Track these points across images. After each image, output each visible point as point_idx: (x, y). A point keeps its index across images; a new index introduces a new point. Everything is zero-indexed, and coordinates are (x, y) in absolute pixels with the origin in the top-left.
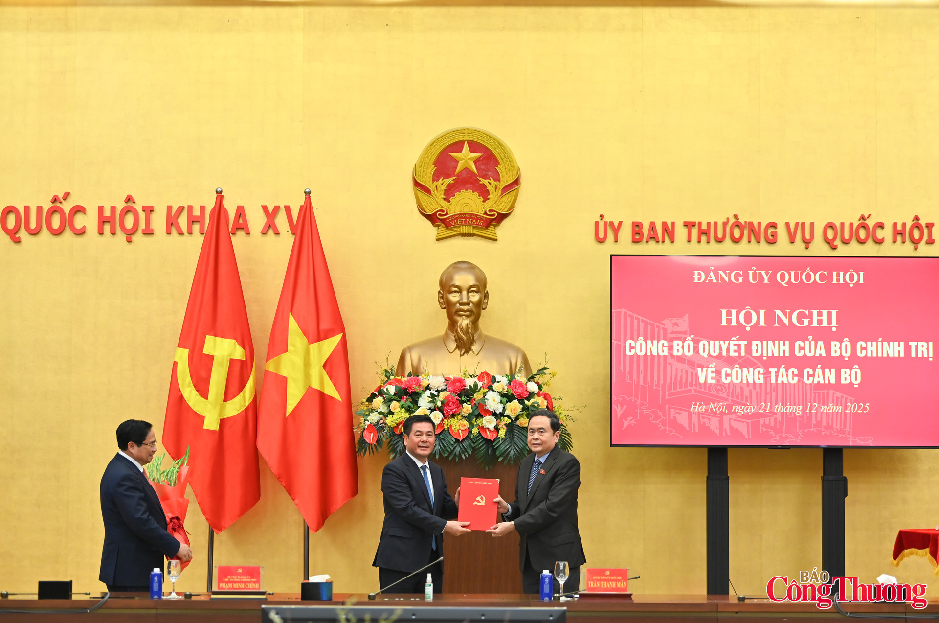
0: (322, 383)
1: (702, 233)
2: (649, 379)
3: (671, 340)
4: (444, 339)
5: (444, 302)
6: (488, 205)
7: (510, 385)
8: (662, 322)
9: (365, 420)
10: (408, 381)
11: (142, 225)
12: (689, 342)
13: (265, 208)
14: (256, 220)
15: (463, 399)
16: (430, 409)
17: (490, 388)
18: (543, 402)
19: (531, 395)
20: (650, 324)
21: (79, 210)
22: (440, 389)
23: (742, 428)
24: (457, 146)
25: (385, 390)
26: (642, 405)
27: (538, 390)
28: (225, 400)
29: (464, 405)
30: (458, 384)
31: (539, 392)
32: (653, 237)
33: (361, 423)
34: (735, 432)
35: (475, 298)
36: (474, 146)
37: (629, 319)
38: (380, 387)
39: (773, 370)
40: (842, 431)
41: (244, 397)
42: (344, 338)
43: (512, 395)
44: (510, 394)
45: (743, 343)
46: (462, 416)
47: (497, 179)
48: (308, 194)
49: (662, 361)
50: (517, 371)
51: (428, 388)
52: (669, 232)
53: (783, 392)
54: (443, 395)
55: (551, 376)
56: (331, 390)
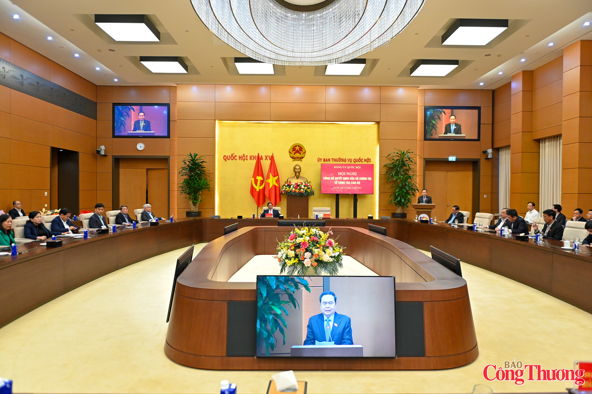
0: (275, 184)
1: (334, 160)
2: (327, 183)
3: (330, 177)
4: (294, 177)
5: (294, 171)
6: (301, 156)
8: (329, 174)
9: (282, 190)
11: (246, 158)
12: (333, 177)
13: (265, 156)
14: (264, 158)
15: (298, 186)
16: (293, 188)
17: (302, 185)
18: (310, 187)
19: (308, 186)
20: (327, 174)
21: (236, 156)
23: (341, 191)
24: (296, 146)
26: (326, 187)
28: (260, 186)
32: (327, 161)
34: (340, 192)
35: (299, 170)
36: (299, 146)
37: (324, 174)
39: (346, 182)
40: (357, 191)
41: (263, 186)
42: (279, 177)
44: (305, 186)
45: (342, 178)
46: (298, 189)
47: (302, 151)
48: (273, 154)
49: (329, 180)
50: (306, 182)
51: (292, 184)
52: (329, 160)
53: (348, 185)
55: (312, 183)
56: (277, 185)
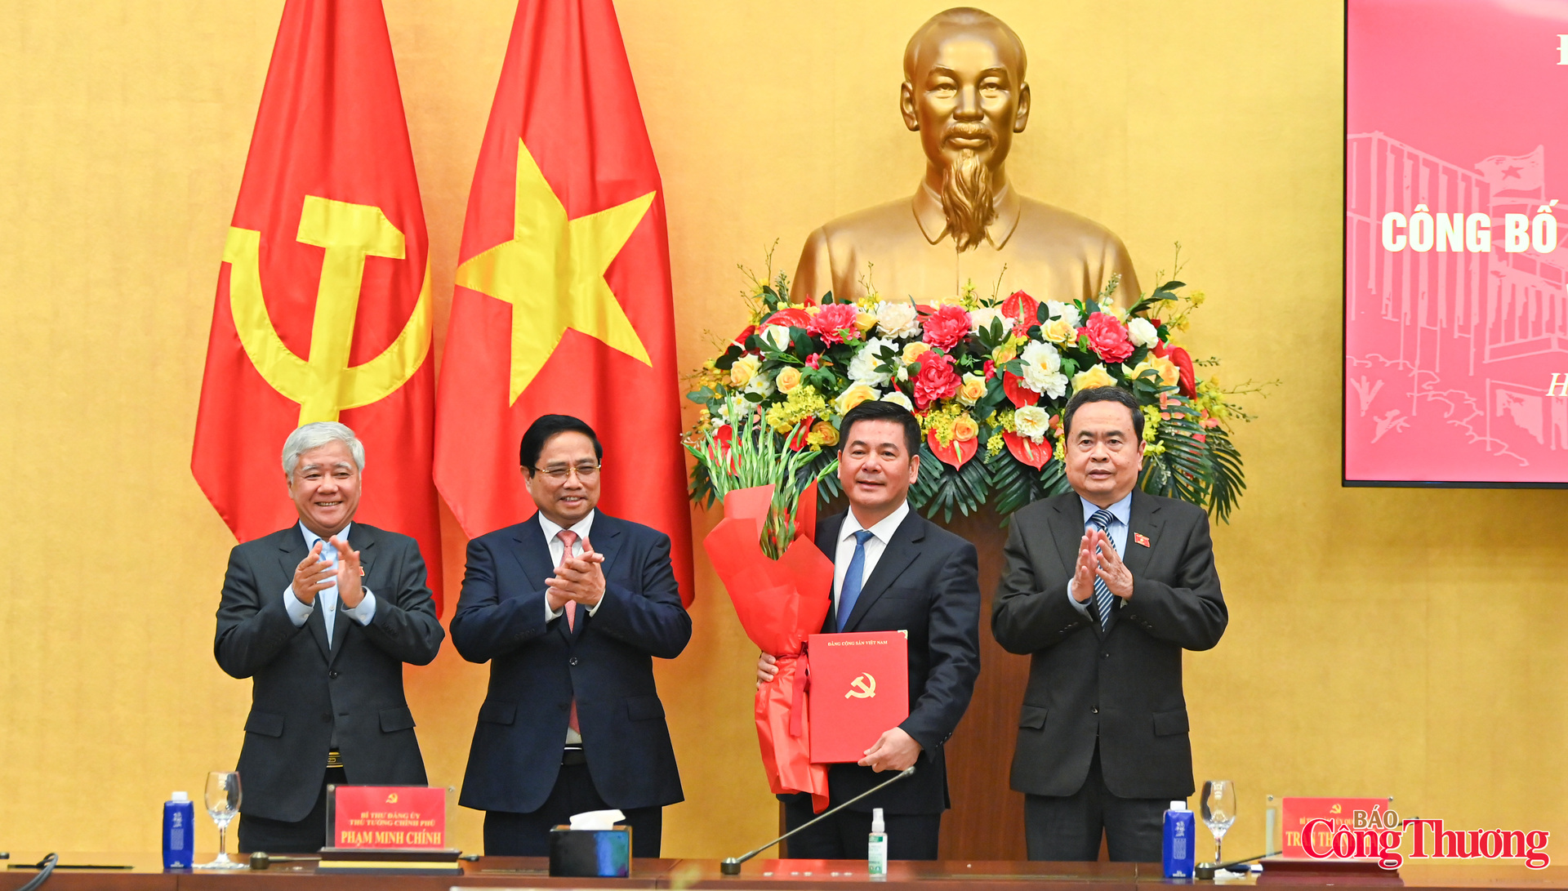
0: (601, 319)
2: (1442, 313)
3: (1499, 213)
4: (916, 207)
5: (915, 112)
7: (1084, 325)
8: (1478, 166)
9: (712, 416)
10: (824, 316)
12: (1545, 218)
15: (966, 361)
16: (879, 386)
17: (1034, 334)
18: (1168, 370)
19: (1140, 352)
20: (1446, 171)
22: (904, 336)
25: (764, 337)
26: (1423, 378)
27: (1156, 340)
28: (354, 361)
29: (967, 376)
30: (952, 323)
31: (1159, 346)
33: (701, 423)
35: (996, 102)
37: (1391, 158)
38: (752, 329)
41: (401, 355)
42: (659, 204)
43: (1091, 351)
44: (1084, 350)
46: (962, 406)
49: (1475, 266)
50: (1103, 290)
51: (873, 333)
54: (912, 351)
55: (1191, 303)
56: (624, 339)
